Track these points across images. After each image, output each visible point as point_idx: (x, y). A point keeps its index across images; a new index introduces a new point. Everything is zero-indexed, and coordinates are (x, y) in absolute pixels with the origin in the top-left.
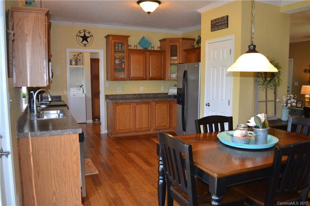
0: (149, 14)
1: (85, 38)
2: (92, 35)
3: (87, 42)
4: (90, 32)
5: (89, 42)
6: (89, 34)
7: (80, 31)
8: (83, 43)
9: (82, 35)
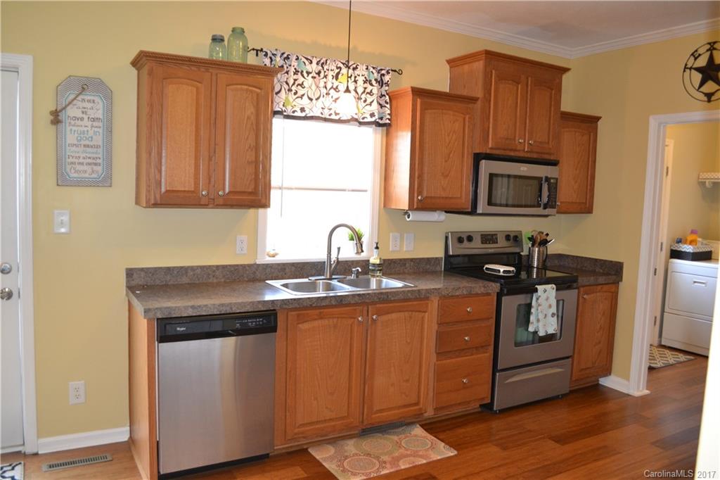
1: (710, 72)
3: (717, 83)
7: (696, 51)
8: (704, 89)
9: (702, 62)
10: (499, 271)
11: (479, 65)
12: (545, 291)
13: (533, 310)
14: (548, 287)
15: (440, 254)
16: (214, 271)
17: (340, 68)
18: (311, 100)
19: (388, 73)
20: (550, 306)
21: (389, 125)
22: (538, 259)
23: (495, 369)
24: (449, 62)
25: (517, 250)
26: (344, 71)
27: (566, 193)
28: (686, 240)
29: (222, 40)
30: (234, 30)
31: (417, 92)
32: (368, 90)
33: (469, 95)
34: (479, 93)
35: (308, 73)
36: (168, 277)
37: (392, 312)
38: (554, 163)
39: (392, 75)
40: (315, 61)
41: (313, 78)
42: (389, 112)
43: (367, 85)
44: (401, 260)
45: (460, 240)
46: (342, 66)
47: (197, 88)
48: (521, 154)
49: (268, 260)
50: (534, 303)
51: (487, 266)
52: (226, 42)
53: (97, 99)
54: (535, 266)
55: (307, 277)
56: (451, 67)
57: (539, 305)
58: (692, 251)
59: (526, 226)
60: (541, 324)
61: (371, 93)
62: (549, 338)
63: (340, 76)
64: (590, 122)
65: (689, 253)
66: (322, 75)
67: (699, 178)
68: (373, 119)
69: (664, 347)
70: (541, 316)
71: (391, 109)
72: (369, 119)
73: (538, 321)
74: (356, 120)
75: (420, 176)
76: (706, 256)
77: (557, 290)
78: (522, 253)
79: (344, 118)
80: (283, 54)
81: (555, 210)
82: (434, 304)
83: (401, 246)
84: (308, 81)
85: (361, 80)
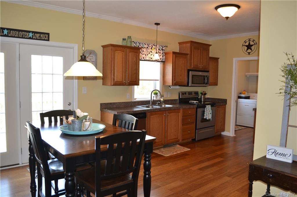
0: (227, 19)
1: (249, 47)
2: (256, 43)
3: (251, 50)
4: (254, 40)
5: (253, 50)
6: (253, 42)
7: (245, 41)
8: (248, 51)
9: (247, 44)
10: (194, 102)
11: (189, 45)
12: (208, 107)
13: (205, 112)
14: (209, 106)
15: (177, 98)
16: (122, 104)
17: (152, 46)
18: (146, 55)
19: (164, 47)
20: (210, 111)
21: (165, 61)
22: (203, 99)
23: (196, 129)
24: (179, 43)
25: (197, 97)
26: (153, 47)
27: (211, 80)
28: (242, 93)
29: (125, 40)
30: (128, 37)
31: (174, 53)
32: (159, 52)
33: (186, 53)
34: (189, 52)
35: (145, 48)
36: (111, 106)
37: (172, 113)
38: (208, 72)
39: (166, 48)
40: (146, 44)
41: (146, 49)
42: (164, 58)
43: (159, 50)
44: (168, 100)
45: (183, 94)
46: (153, 45)
47: (123, 53)
48: (199, 69)
49: (135, 100)
50: (205, 110)
51: (190, 101)
52: (126, 40)
53: (93, 56)
54: (203, 101)
55: (146, 105)
56: (179, 44)
57: (207, 111)
58: (244, 96)
59: (200, 89)
60: (207, 116)
61: (160, 53)
62: (209, 120)
63: (152, 48)
64: (216, 59)
65: (244, 97)
66: (148, 48)
67: (245, 75)
68: (161, 60)
69: (237, 125)
70: (207, 114)
71: (165, 57)
72: (160, 60)
73: (207, 115)
74: (157, 60)
75: (175, 76)
76: (248, 98)
77: (211, 107)
78: (199, 98)
79: (153, 60)
80: (139, 42)
81: (208, 85)
82: (181, 111)
83: (167, 96)
84: (145, 50)
85: (158, 49)
